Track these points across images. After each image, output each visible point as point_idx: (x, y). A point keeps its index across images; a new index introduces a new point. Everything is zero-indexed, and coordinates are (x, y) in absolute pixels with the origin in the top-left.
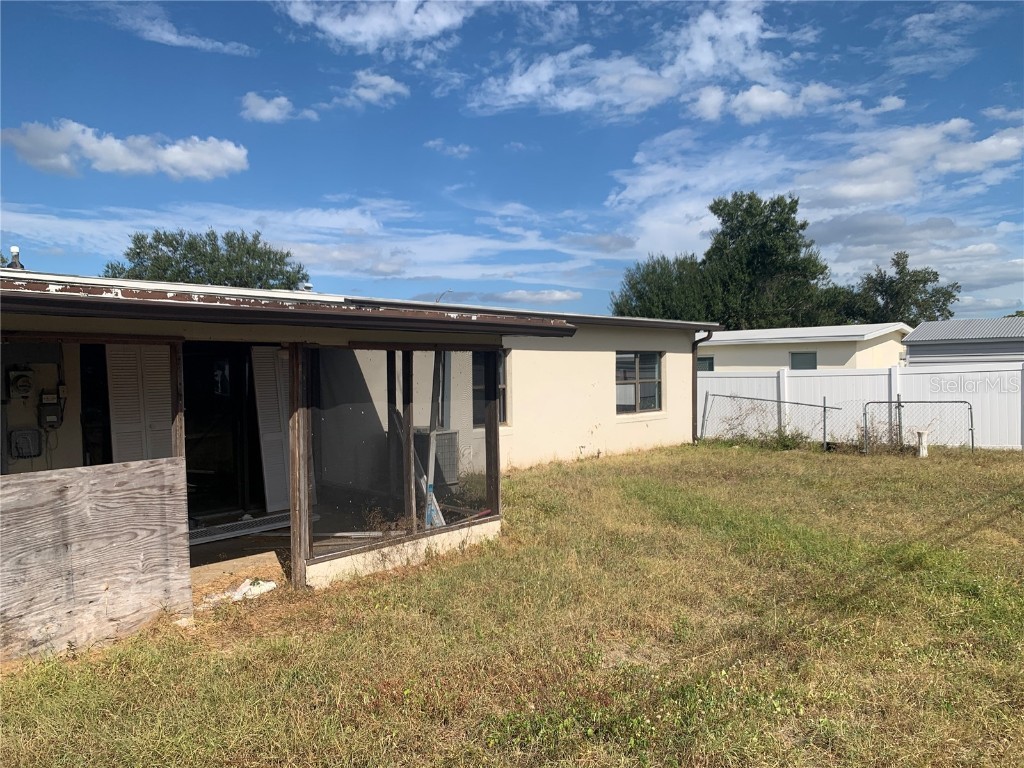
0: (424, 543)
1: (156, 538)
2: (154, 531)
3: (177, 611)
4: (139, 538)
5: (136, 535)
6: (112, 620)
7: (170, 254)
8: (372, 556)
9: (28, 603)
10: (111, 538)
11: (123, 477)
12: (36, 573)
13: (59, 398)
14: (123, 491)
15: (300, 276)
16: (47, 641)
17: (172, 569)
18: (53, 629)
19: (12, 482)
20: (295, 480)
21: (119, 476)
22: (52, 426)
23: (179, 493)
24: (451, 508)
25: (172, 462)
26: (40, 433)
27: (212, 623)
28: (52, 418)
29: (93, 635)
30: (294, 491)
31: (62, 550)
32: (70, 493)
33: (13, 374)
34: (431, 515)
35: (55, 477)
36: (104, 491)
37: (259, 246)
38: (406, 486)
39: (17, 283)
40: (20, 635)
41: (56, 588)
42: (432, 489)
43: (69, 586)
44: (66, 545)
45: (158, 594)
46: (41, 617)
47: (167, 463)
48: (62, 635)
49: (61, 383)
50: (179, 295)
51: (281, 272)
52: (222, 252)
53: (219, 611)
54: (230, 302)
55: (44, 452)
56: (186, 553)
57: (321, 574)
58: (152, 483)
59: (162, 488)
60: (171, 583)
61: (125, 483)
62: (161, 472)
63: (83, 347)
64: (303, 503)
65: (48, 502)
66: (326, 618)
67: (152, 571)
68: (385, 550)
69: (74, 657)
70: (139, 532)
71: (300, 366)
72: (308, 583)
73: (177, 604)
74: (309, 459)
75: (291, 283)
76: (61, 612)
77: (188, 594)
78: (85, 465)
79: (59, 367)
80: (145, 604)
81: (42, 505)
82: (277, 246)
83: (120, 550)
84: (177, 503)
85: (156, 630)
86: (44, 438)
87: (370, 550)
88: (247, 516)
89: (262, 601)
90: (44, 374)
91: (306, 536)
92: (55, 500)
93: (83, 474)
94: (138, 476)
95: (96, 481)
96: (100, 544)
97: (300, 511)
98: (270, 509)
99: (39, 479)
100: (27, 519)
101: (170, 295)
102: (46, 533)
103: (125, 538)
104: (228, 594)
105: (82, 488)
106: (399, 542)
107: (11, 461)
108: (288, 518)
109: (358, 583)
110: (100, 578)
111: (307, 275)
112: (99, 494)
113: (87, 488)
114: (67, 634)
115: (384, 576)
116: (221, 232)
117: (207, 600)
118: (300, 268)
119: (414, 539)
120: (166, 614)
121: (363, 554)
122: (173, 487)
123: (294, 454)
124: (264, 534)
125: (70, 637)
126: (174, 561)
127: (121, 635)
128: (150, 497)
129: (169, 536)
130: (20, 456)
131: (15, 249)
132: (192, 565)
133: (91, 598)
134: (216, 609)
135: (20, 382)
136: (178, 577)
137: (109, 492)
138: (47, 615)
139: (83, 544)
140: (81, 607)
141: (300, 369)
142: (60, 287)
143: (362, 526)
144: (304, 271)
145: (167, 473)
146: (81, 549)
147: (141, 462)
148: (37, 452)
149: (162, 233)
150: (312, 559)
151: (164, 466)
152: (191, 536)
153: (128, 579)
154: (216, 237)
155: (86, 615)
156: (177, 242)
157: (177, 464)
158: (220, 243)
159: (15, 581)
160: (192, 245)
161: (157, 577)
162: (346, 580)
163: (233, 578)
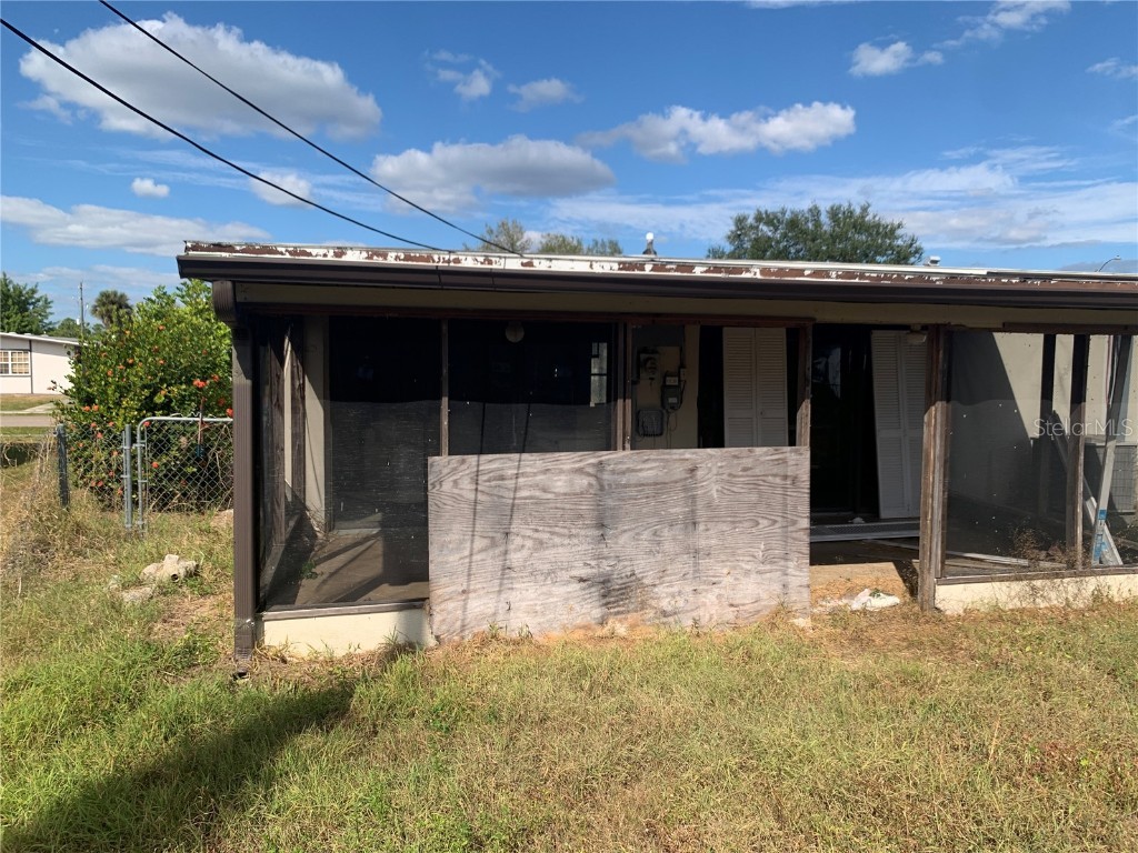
0: (1091, 583)
1: (777, 529)
2: (775, 522)
3: (794, 609)
4: (761, 526)
5: (758, 524)
6: (732, 605)
7: (770, 234)
8: (1017, 587)
9: (661, 574)
10: (733, 522)
11: (748, 462)
12: (668, 546)
13: (680, 381)
14: (748, 476)
15: (913, 249)
16: (675, 613)
17: (791, 564)
18: (681, 603)
19: (652, 457)
20: (927, 485)
21: (744, 461)
22: (673, 408)
23: (802, 485)
24: (1130, 545)
25: (796, 451)
26: (663, 414)
27: (828, 630)
28: (673, 400)
29: (715, 617)
30: (926, 497)
31: (691, 528)
32: (700, 473)
33: (643, 356)
34: (1100, 549)
35: (687, 456)
36: (730, 475)
37: (867, 219)
38: (1069, 508)
39: (668, 267)
40: (653, 603)
41: (683, 564)
42: (1103, 516)
43: (696, 564)
44: (695, 523)
45: (777, 588)
46: (671, 590)
47: (791, 452)
48: (687, 611)
49: (682, 366)
50: (816, 273)
51: (891, 247)
52: (825, 228)
53: (837, 617)
54: (869, 278)
55: (665, 432)
56: (806, 550)
57: (954, 597)
58: (775, 471)
59: (785, 477)
60: (790, 579)
61: (751, 468)
62: (784, 461)
63: (703, 329)
64: (935, 511)
65: (681, 480)
66: (961, 649)
67: (771, 563)
68: (1038, 583)
69: (698, 635)
70: (761, 521)
71: (941, 352)
72: (939, 606)
73: (795, 602)
74: (945, 462)
75: (902, 258)
76: (689, 589)
77: (806, 594)
78: (699, 447)
79: (681, 350)
80: (764, 596)
81: (676, 482)
82: (888, 219)
83: (743, 536)
84: (800, 495)
85: (773, 626)
86: (665, 419)
87: (1017, 580)
88: (858, 520)
89: (883, 616)
90: (668, 357)
91: (938, 551)
92: (686, 479)
93: (711, 456)
94: (763, 463)
95: (724, 464)
96: (725, 527)
97: (932, 520)
98: (884, 514)
99: (675, 457)
100: (663, 494)
101: (807, 273)
102: (678, 510)
103: (746, 524)
104: (845, 601)
105: (710, 469)
106: (1057, 576)
107: (638, 438)
108: (917, 527)
109: (997, 615)
110: (723, 561)
111: (921, 249)
112: (725, 477)
113: (715, 471)
114: (692, 610)
115: (1034, 614)
116: (824, 207)
117: (824, 603)
118: (913, 240)
119: (1075, 575)
120: (783, 611)
121: (1007, 583)
122: (796, 477)
123: (928, 455)
124: (880, 542)
125: (695, 614)
126: (794, 556)
127: (739, 622)
128: (773, 486)
129: (790, 529)
130: (645, 435)
131: (650, 237)
132: (812, 564)
133: (714, 580)
134: (833, 613)
135: (649, 365)
136: (797, 573)
137: (735, 476)
138: (675, 589)
139: (710, 525)
140: (705, 587)
141: (941, 356)
142: (705, 269)
143: (1008, 548)
144: (918, 243)
145: (791, 463)
146: (707, 530)
147: (765, 449)
148: (659, 432)
149: (763, 212)
150: (944, 578)
151: (788, 455)
152: (812, 532)
153: (748, 567)
154: (819, 212)
155: (709, 596)
156: (778, 221)
157: (801, 454)
158: (824, 218)
159: (651, 551)
160: (794, 223)
161: (777, 570)
162: (982, 610)
163: (849, 585)
